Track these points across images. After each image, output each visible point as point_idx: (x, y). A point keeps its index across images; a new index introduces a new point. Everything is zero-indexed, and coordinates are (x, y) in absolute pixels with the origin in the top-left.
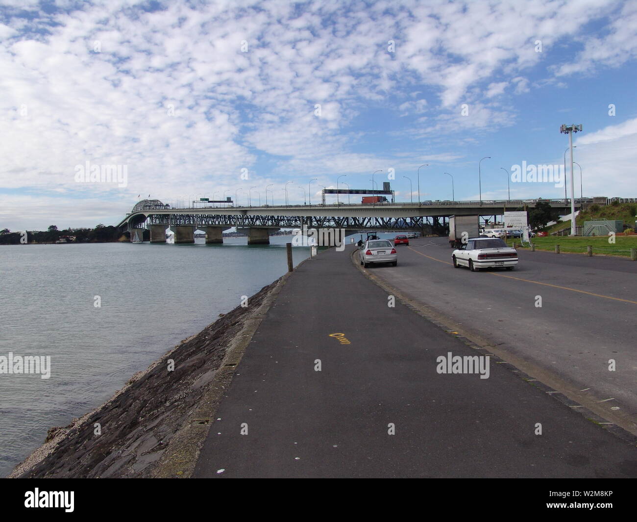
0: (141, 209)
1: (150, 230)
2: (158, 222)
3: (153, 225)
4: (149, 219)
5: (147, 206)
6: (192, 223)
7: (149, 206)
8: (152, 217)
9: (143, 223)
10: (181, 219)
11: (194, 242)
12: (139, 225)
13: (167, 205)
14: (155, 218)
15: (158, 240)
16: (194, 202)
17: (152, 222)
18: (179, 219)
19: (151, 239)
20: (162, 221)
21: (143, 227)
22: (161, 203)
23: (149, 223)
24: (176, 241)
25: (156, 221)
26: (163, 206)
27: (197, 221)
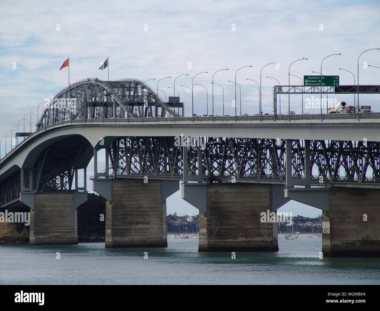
0: (73, 117)
1: (108, 196)
2: (136, 166)
3: (117, 179)
4: (102, 154)
5: (95, 104)
6: (268, 171)
7: (106, 105)
8: (116, 149)
9: (81, 172)
10: (226, 157)
11: (276, 249)
12: (66, 179)
13: (175, 102)
14: (127, 150)
15: (137, 238)
16: (278, 90)
17: (116, 167)
18: (217, 156)
19: (108, 231)
20: (155, 162)
21: (81, 185)
22: (151, 94)
23: (101, 169)
24: (206, 242)
25: (129, 162)
26: (158, 104)
27: (290, 164)
